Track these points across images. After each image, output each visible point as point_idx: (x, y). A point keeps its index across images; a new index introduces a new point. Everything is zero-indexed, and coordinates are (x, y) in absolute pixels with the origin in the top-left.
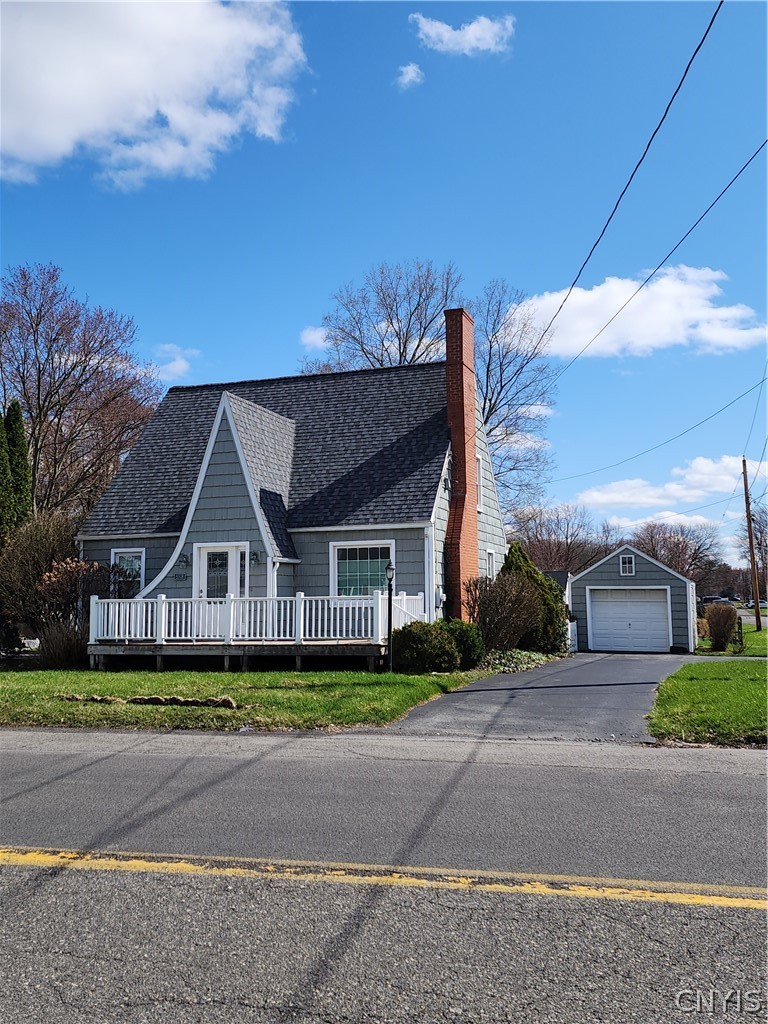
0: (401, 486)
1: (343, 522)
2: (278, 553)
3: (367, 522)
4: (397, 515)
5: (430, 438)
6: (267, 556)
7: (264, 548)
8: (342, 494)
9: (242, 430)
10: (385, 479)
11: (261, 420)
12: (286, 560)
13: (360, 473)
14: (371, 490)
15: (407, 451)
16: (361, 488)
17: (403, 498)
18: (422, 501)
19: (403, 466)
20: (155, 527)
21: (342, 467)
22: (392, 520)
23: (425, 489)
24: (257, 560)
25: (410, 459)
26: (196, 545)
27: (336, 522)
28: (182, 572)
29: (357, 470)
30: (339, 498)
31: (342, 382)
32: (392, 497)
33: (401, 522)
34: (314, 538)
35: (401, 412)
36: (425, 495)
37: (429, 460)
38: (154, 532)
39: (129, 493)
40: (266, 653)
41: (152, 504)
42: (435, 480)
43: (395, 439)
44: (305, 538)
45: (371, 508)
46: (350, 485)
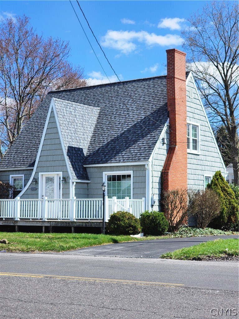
0: (140, 143)
1: (109, 162)
2: (75, 178)
3: (120, 161)
4: (134, 158)
5: (160, 117)
6: (70, 179)
7: (69, 175)
8: (112, 147)
9: (61, 116)
10: (134, 139)
11: (75, 110)
12: (79, 181)
13: (123, 136)
14: (126, 145)
15: (147, 124)
16: (121, 144)
17: (139, 149)
18: (147, 151)
19: (143, 132)
20: (28, 164)
21: (115, 133)
22: (131, 160)
23: (150, 144)
24: (65, 180)
25: (148, 128)
26: (40, 174)
27: (106, 162)
28: (34, 186)
29: (122, 134)
30: (110, 149)
31: (126, 86)
32: (134, 149)
33: (135, 162)
34: (96, 170)
35: (149, 103)
36: (150, 147)
37: (156, 128)
38: (28, 167)
39: (20, 147)
40: (59, 225)
41: (29, 153)
42: (156, 139)
43: (143, 117)
44: (92, 170)
45: (123, 154)
46: (117, 142)
